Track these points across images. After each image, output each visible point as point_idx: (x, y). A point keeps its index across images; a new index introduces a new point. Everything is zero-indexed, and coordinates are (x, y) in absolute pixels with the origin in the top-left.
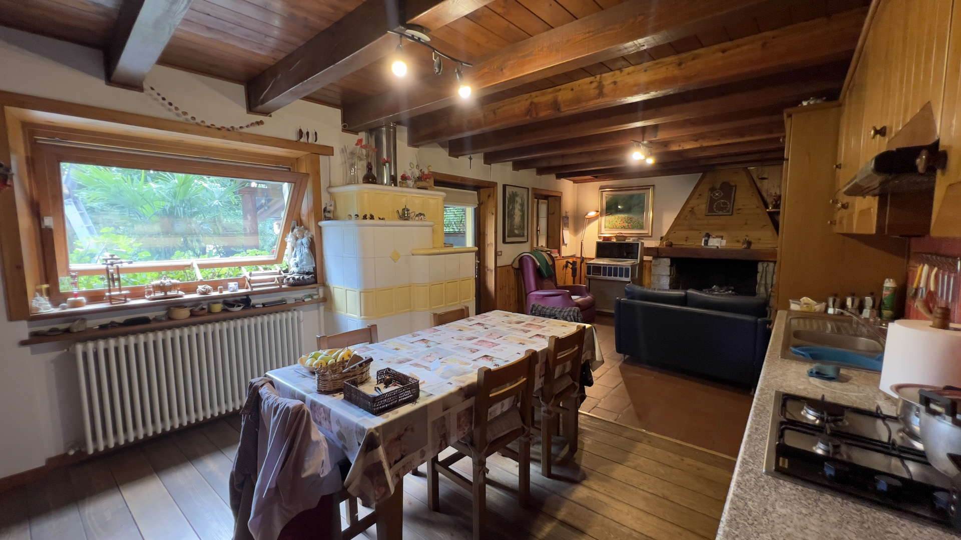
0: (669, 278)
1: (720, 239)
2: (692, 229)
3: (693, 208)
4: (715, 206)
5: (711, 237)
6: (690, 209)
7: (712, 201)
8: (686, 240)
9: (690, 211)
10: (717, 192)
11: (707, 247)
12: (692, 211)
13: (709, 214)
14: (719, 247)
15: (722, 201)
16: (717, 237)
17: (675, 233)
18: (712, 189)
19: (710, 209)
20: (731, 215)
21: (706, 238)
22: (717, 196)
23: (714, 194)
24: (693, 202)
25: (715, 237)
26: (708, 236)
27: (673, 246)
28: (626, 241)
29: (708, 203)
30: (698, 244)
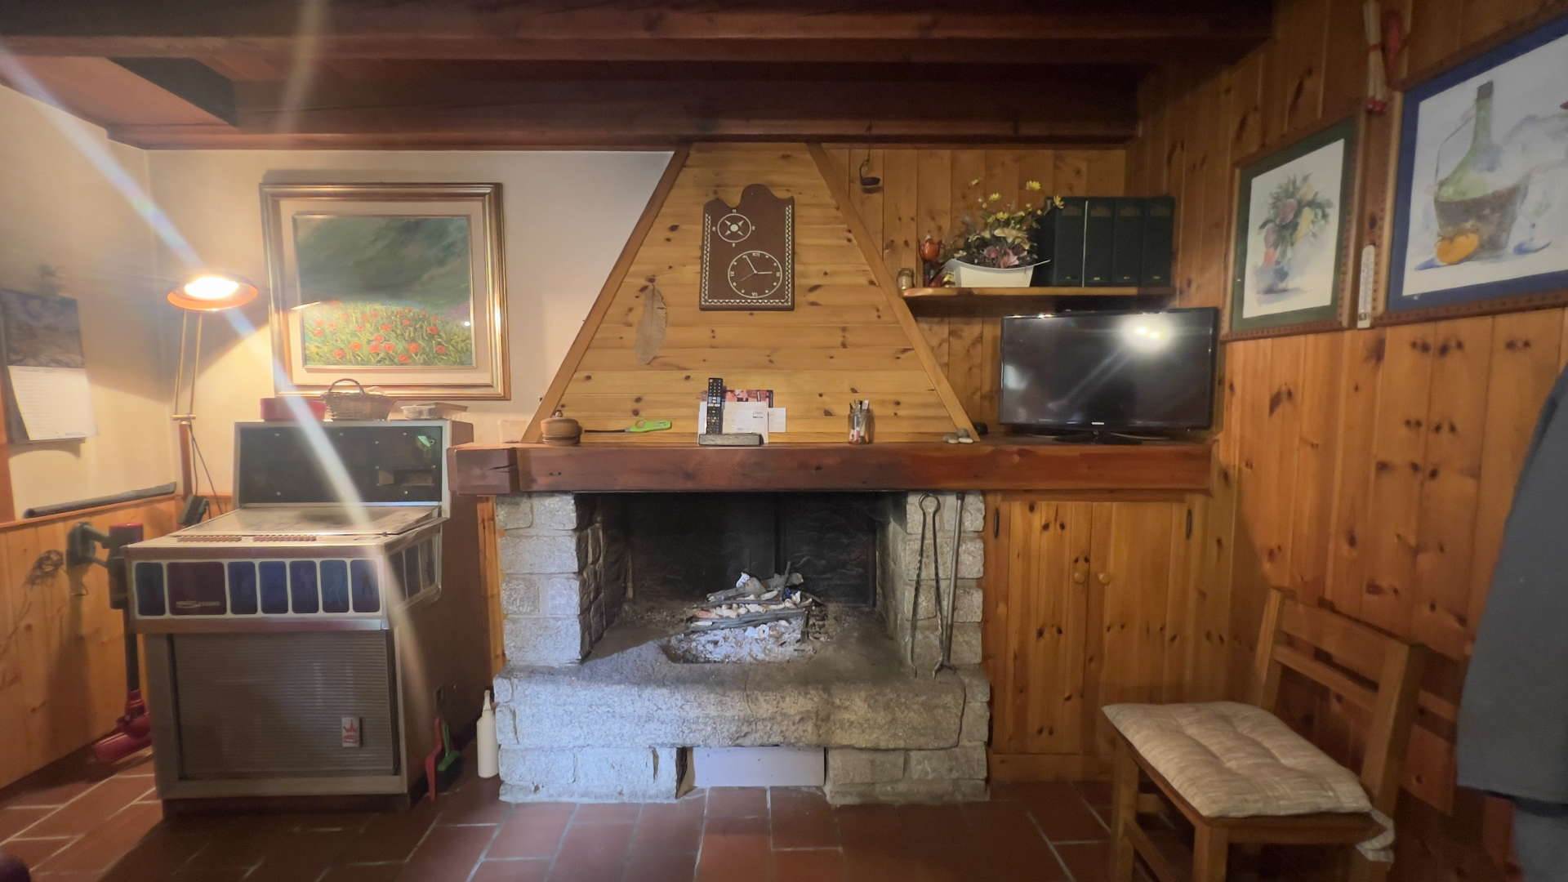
0: (576, 584)
1: (765, 404)
2: (653, 363)
3: (652, 280)
4: (731, 274)
5: (729, 395)
6: (643, 282)
7: (718, 255)
8: (636, 413)
9: (644, 289)
10: (734, 220)
11: (719, 440)
12: (649, 289)
13: (716, 302)
14: (766, 440)
15: (756, 253)
16: (752, 395)
17: (589, 378)
18: (716, 209)
19: (717, 285)
20: (791, 309)
21: (715, 402)
22: (734, 235)
23: (724, 227)
24: (651, 255)
25: (744, 396)
26: (718, 389)
27: (584, 438)
28: (391, 417)
29: (707, 258)
30: (681, 426)
